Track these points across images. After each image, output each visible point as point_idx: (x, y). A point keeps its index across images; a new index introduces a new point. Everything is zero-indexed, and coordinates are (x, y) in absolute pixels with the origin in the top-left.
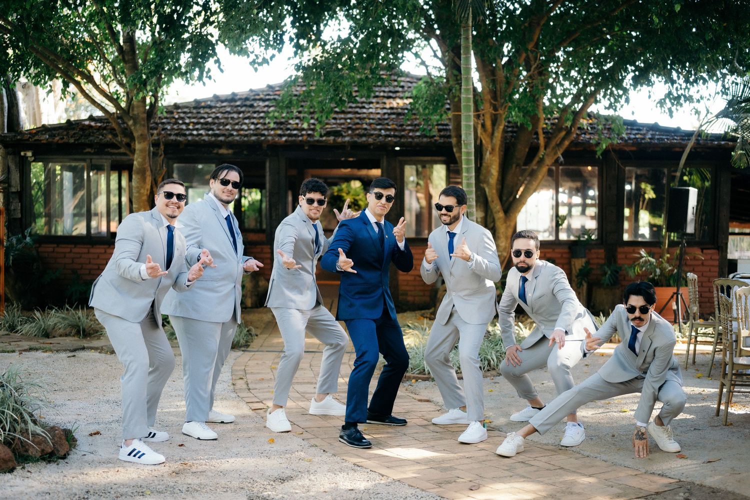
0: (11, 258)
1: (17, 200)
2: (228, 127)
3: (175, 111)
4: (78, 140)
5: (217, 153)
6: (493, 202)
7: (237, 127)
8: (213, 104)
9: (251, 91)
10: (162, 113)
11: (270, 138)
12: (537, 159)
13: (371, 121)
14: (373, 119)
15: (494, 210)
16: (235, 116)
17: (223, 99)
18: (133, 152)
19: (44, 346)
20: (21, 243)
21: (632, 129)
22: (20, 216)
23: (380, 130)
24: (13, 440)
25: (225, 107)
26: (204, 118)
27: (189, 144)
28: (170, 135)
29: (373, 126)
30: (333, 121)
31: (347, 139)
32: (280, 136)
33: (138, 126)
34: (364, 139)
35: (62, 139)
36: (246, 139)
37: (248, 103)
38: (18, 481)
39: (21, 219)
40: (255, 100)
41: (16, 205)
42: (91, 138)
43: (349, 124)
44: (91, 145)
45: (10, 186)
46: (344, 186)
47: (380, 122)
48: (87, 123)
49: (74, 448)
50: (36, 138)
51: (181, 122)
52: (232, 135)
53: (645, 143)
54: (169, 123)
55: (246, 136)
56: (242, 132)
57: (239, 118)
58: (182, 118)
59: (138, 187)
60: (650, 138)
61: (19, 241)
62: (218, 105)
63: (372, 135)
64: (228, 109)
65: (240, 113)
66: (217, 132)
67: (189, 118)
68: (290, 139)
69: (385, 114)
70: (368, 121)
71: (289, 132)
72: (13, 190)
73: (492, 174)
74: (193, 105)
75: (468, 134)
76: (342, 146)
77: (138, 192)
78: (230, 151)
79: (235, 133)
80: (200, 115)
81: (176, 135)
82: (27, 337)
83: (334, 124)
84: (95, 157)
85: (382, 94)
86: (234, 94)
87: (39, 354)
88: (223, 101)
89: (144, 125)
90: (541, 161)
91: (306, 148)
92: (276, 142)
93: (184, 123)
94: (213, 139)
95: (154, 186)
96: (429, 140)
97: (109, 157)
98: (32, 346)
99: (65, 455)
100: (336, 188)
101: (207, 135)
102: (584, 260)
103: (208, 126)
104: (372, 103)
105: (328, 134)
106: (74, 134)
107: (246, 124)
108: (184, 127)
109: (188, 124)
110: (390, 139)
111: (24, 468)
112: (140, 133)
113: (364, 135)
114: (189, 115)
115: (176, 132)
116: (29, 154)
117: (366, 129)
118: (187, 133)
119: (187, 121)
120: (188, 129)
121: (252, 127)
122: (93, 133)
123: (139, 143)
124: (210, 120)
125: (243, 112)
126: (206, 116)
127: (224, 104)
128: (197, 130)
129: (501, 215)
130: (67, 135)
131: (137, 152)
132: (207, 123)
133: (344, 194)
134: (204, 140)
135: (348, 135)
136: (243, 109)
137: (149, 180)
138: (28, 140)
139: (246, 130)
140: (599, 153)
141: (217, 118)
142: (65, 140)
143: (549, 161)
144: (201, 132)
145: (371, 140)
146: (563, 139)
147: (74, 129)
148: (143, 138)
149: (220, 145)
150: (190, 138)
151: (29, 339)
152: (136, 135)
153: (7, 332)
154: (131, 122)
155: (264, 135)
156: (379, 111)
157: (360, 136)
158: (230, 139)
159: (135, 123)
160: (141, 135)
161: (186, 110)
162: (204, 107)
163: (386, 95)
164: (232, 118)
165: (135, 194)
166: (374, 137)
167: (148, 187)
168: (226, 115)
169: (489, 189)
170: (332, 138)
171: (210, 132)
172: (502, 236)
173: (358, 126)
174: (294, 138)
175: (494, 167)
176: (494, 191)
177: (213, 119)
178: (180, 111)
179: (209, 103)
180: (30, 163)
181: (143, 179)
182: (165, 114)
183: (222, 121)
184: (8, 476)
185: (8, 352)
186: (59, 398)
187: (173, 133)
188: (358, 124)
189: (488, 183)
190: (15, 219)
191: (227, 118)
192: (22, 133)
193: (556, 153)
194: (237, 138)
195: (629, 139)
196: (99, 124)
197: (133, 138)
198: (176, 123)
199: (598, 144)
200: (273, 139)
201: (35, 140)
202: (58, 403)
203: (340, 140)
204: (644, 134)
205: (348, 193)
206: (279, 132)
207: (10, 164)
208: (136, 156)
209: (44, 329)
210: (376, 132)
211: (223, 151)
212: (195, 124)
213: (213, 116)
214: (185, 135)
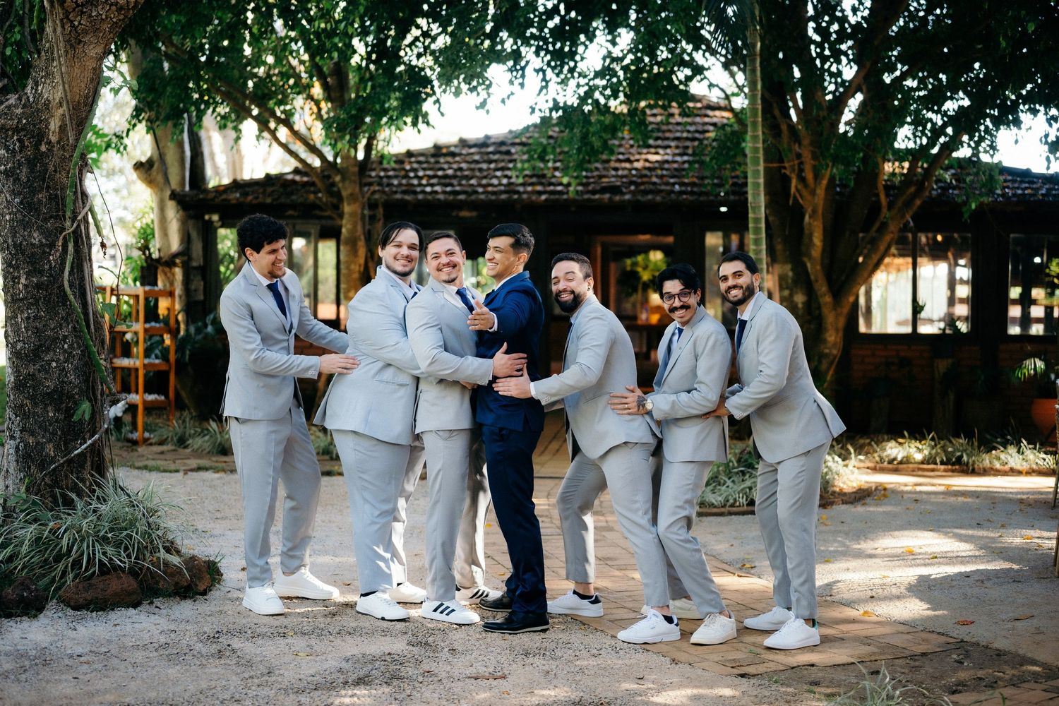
0: (188, 352)
1: (199, 278)
2: (473, 182)
3: (407, 160)
4: (277, 199)
5: (457, 216)
6: (817, 281)
7: (484, 182)
8: (457, 150)
9: (511, 132)
10: (389, 163)
11: (525, 196)
12: (877, 225)
13: (665, 172)
14: (667, 170)
15: (819, 293)
16: (484, 166)
17: (472, 143)
18: (341, 216)
19: (217, 465)
20: (200, 334)
21: (1022, 182)
22: (201, 297)
23: (673, 184)
24: (140, 569)
25: (472, 154)
26: (443, 169)
27: (419, 204)
28: (396, 192)
29: (665, 179)
30: (613, 173)
31: (627, 197)
32: (540, 193)
33: (347, 183)
34: (650, 197)
35: (257, 198)
36: (493, 197)
37: (504, 149)
38: (143, 617)
39: (203, 302)
40: (513, 144)
41: (198, 284)
42: (294, 197)
43: (634, 176)
44: (293, 206)
45: (190, 259)
46: (640, 258)
47: (676, 173)
48: (290, 177)
49: (219, 583)
50: (224, 196)
51: (412, 174)
52: (476, 192)
53: (1035, 201)
54: (396, 177)
55: (494, 193)
56: (490, 189)
57: (489, 169)
58: (415, 170)
59: (347, 262)
60: (1042, 195)
61: (198, 331)
62: (464, 152)
63: (662, 191)
64: (477, 157)
65: (490, 162)
66: (458, 188)
67: (424, 169)
68: (552, 197)
69: (684, 162)
70: (659, 172)
71: (552, 188)
72: (195, 264)
73: (815, 245)
74: (432, 151)
75: (756, 195)
76: (621, 206)
77: (348, 268)
78: (474, 214)
79: (480, 190)
80: (438, 166)
81: (404, 192)
82: (198, 453)
83: (613, 176)
84: (299, 221)
85: (685, 135)
86: (487, 137)
87: (209, 475)
88: (470, 147)
89: (355, 182)
90: (884, 226)
91: (573, 209)
92: (532, 202)
93: (417, 177)
94: (451, 197)
95: (369, 260)
96: (737, 198)
97: (317, 222)
98: (202, 465)
99: (205, 590)
100: (629, 262)
101: (444, 192)
102: (950, 361)
103: (447, 181)
104: (669, 147)
105: (604, 190)
106: (273, 191)
107: (496, 177)
108: (415, 182)
109: (420, 178)
110: (685, 196)
111: (152, 603)
112: (349, 191)
113: (650, 192)
114: (425, 166)
115: (404, 188)
116: (215, 218)
117: (655, 184)
118: (419, 189)
119: (421, 173)
120: (420, 185)
121: (505, 181)
122: (297, 190)
123: (349, 204)
124: (450, 172)
125: (495, 161)
126: (446, 166)
127: (473, 150)
128: (432, 185)
129: (828, 299)
130: (264, 193)
131: (346, 216)
132: (446, 177)
133: (640, 269)
134: (439, 200)
135: (631, 192)
136: (496, 157)
137: (362, 252)
138: (213, 199)
139: (496, 186)
140: (966, 215)
141: (461, 169)
142: (260, 200)
143: (893, 227)
144: (438, 188)
145: (658, 198)
146: (914, 196)
147: (273, 185)
148: (352, 197)
149: (460, 205)
150: (420, 197)
151: (200, 457)
152: (344, 194)
153: (173, 448)
154: (338, 178)
155: (518, 192)
156: (678, 159)
157: (646, 192)
158: (473, 197)
159: (343, 179)
160: (352, 194)
161: (422, 159)
162: (445, 155)
163: (690, 135)
164: (480, 170)
165: (343, 271)
166: (663, 194)
167: (362, 261)
168: (473, 166)
169: (812, 264)
170: (607, 196)
171: (448, 189)
172: (830, 327)
173: (645, 180)
174: (557, 197)
175: (816, 234)
176: (818, 267)
177: (456, 170)
178: (413, 159)
179: (452, 149)
180: (216, 229)
181: (354, 251)
182: (393, 165)
183: (466, 173)
184: (132, 611)
185: (171, 472)
186: (218, 528)
187: (399, 190)
188: (646, 176)
189: (810, 257)
190: (197, 302)
191: (473, 170)
192: (206, 191)
193: (903, 216)
194: (482, 197)
195: (1014, 195)
196: (305, 179)
197: (340, 199)
198: (406, 177)
199: (966, 203)
200: (529, 198)
201: (223, 200)
202: (216, 532)
203: (617, 198)
204: (1038, 189)
205: (645, 268)
206: (539, 188)
207: (191, 231)
208: (344, 222)
209: (220, 444)
210: (668, 188)
211: (465, 214)
212: (430, 177)
213: (455, 166)
214: (415, 193)
